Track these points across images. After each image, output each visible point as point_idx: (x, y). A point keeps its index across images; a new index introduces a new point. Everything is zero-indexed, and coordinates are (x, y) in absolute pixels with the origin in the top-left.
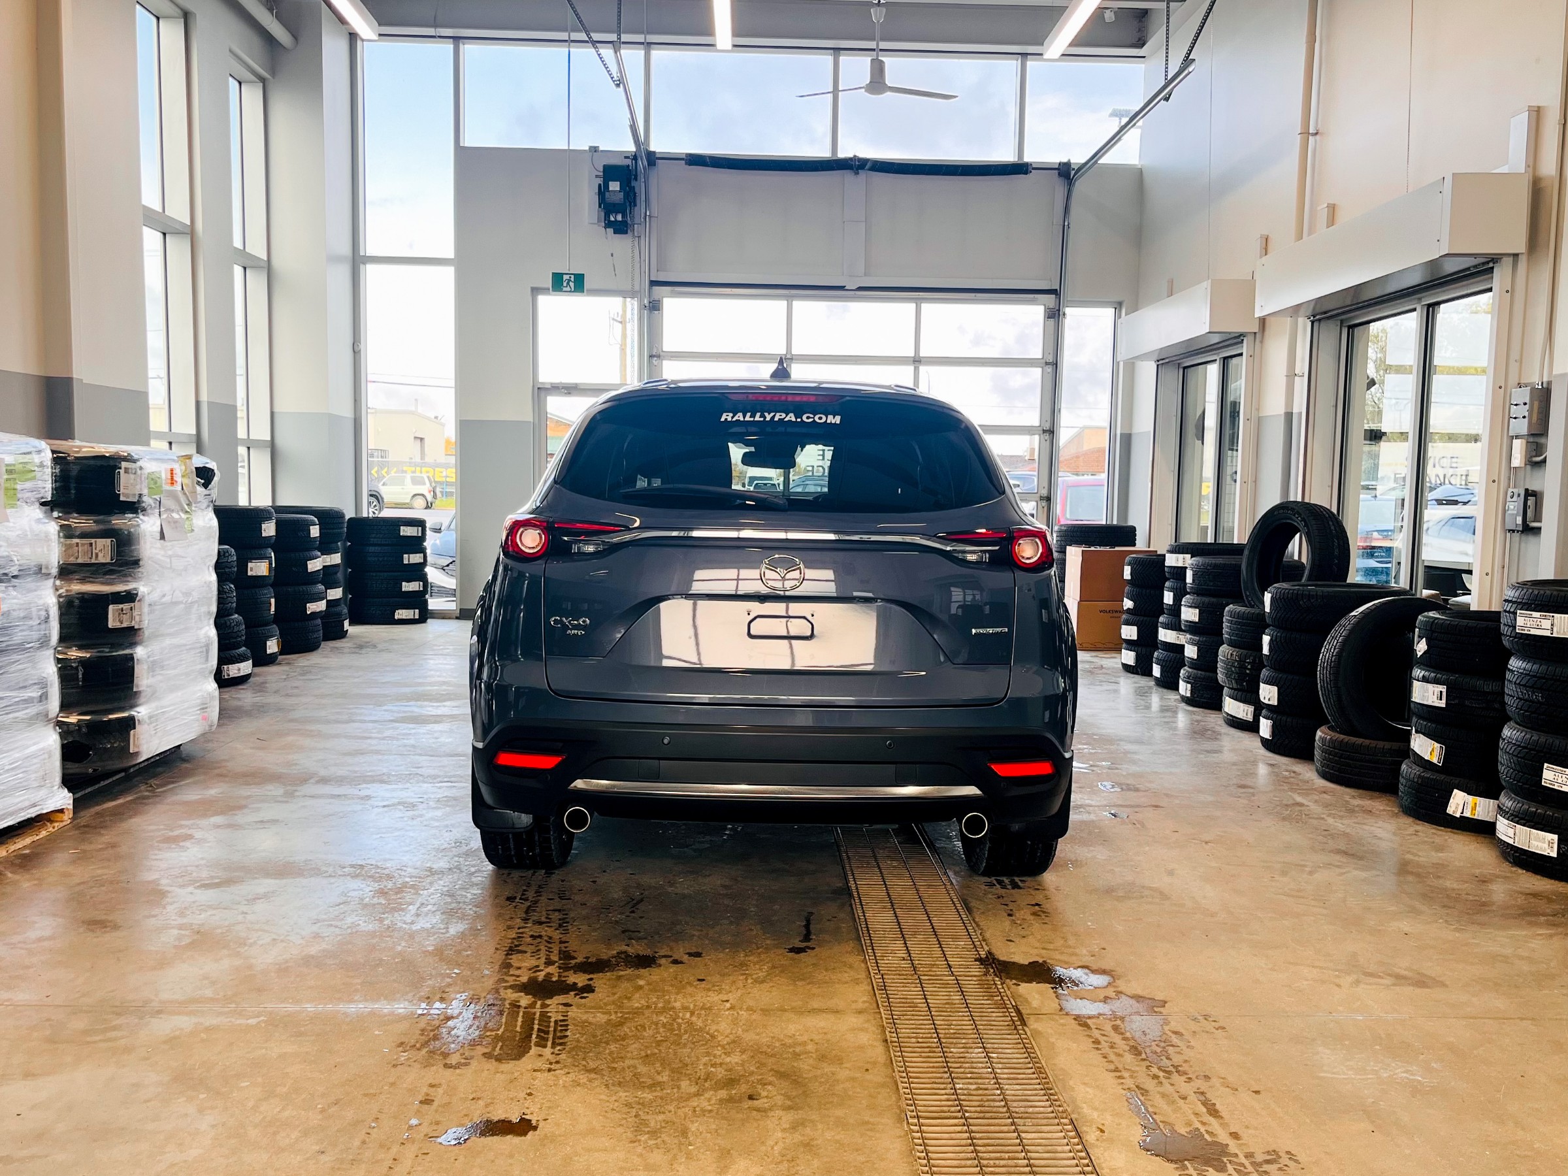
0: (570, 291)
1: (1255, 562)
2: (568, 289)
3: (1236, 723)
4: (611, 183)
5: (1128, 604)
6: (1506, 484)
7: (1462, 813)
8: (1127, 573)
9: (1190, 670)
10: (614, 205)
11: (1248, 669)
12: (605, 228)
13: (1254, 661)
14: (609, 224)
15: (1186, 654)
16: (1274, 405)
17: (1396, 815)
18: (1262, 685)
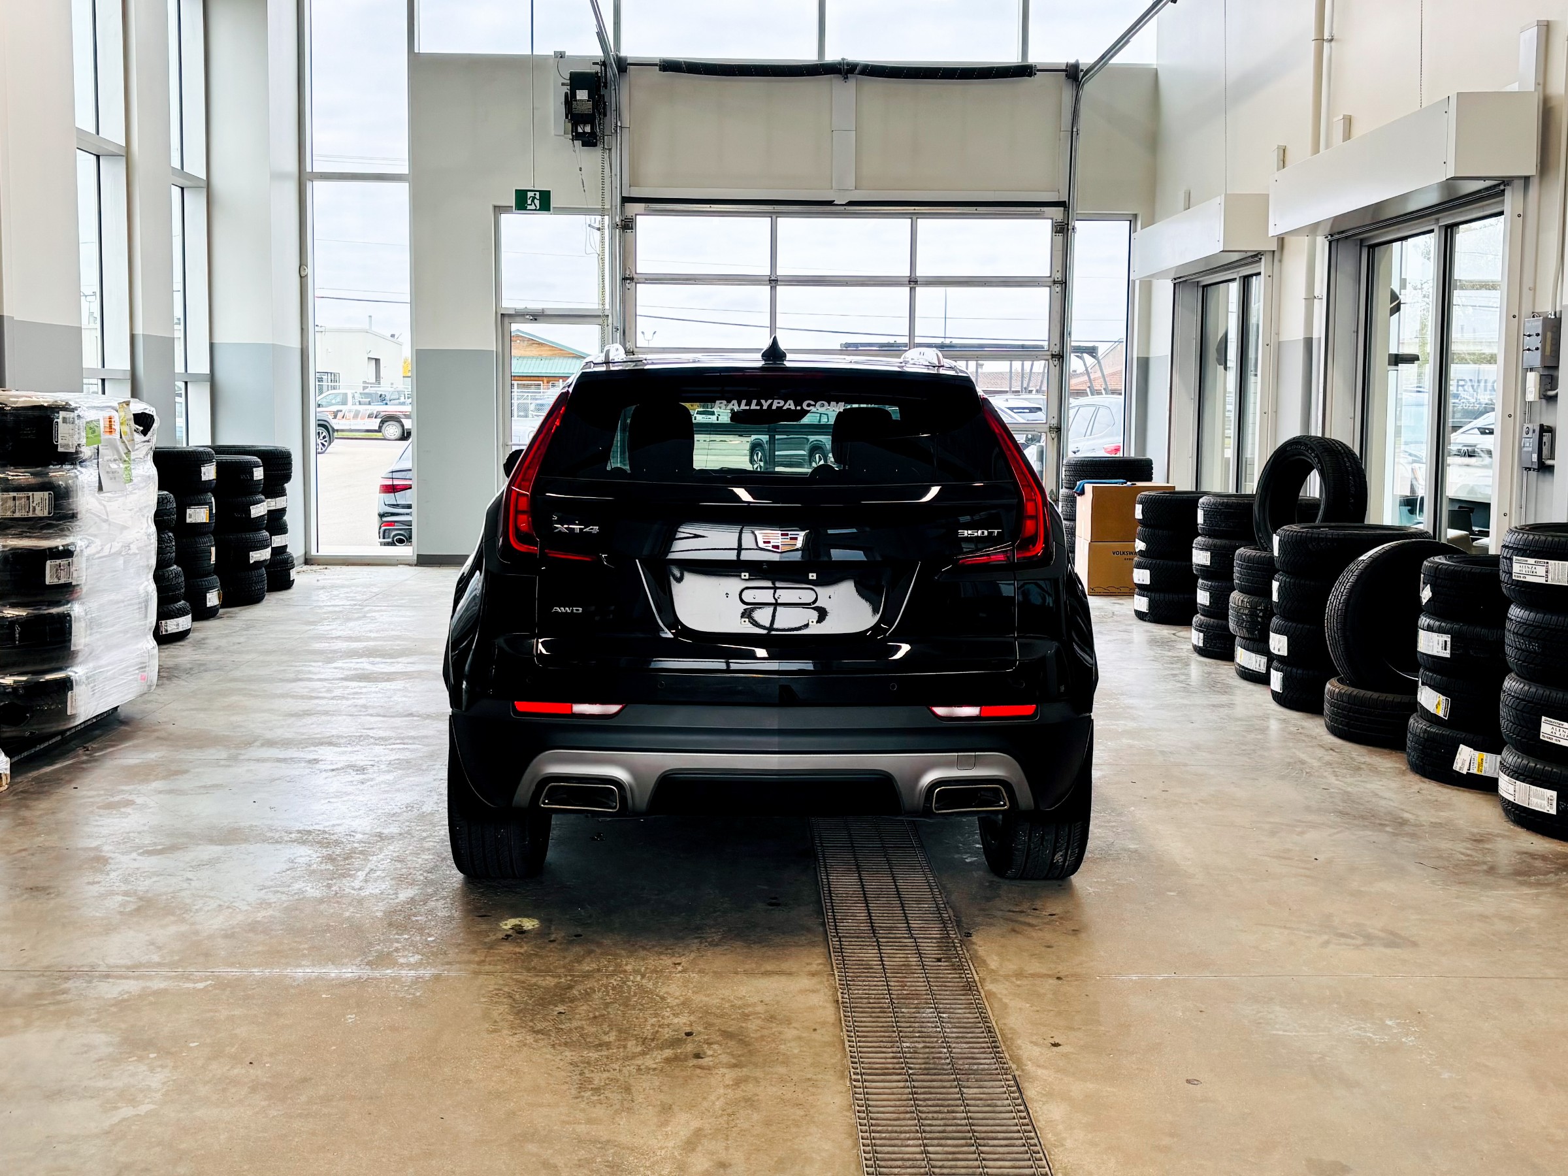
0: (535, 210)
1: (1268, 502)
2: (533, 207)
3: (1248, 675)
4: (578, 92)
5: (1140, 545)
6: (1522, 419)
7: (1469, 770)
8: (1138, 515)
9: (1202, 618)
10: (582, 115)
11: (1260, 617)
12: (573, 140)
13: (1266, 608)
14: (577, 136)
15: (1199, 601)
16: (1293, 331)
17: (1403, 773)
18: (1272, 635)
